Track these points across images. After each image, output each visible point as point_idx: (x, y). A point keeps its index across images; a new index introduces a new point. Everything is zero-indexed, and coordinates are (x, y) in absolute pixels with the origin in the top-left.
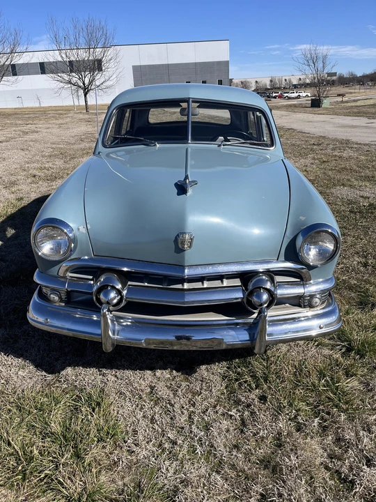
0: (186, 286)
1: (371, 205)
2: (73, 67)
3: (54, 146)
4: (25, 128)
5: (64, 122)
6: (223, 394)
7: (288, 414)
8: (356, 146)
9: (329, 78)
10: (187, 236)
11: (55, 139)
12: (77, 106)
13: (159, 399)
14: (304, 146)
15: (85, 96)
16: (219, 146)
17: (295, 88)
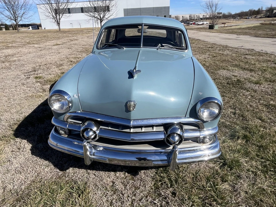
0: (132, 130)
1: (238, 80)
2: (96, 9)
3: (83, 47)
4: (72, 38)
5: (90, 35)
6: (152, 189)
7: (187, 204)
8: (231, 49)
9: (218, 15)
10: (132, 103)
11: (84, 43)
12: (97, 28)
13: (116, 190)
14: (205, 48)
15: (101, 23)
16: (158, 49)
17: (201, 20)
